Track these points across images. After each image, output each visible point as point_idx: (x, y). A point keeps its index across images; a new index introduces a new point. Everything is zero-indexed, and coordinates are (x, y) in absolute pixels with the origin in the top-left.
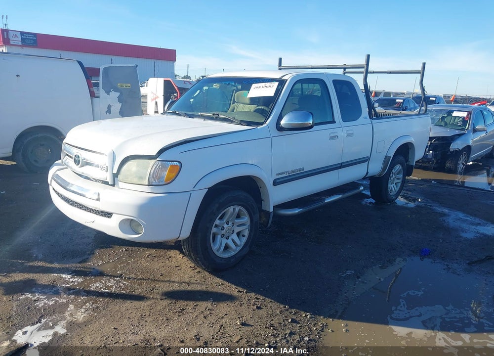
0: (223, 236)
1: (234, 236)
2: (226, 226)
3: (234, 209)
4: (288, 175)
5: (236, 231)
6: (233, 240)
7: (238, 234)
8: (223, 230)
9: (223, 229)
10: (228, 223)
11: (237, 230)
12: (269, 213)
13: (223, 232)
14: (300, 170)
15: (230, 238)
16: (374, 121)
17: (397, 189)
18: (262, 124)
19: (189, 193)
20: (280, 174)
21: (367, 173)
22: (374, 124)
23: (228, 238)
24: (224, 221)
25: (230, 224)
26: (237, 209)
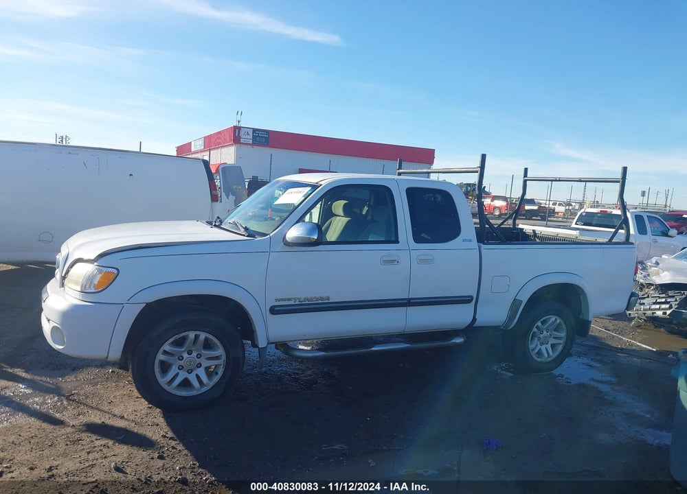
0: (181, 368)
1: (201, 372)
2: (185, 355)
3: (197, 337)
4: (297, 303)
5: (204, 365)
6: (198, 376)
8: (182, 360)
9: (181, 358)
10: (190, 353)
11: (205, 363)
13: (181, 363)
14: (322, 298)
15: (194, 373)
16: (483, 246)
17: (553, 355)
19: (121, 306)
20: (281, 300)
21: (474, 320)
22: (483, 251)
23: (190, 372)
24: (183, 349)
25: (194, 354)
26: (203, 336)
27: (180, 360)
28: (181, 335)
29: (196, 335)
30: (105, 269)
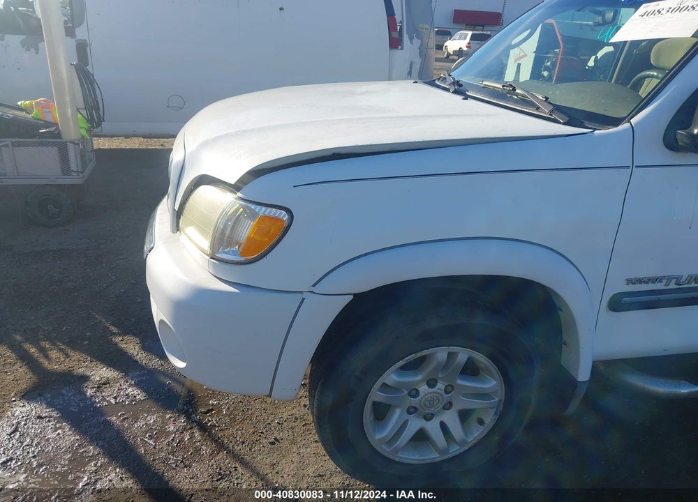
0: (412, 410)
1: (451, 418)
2: (424, 389)
3: (451, 356)
5: (458, 406)
6: (443, 426)
7: (464, 416)
8: (415, 396)
9: (414, 393)
10: (431, 383)
11: (462, 403)
12: (574, 383)
13: (414, 402)
15: (437, 420)
18: (616, 122)
19: (300, 297)
23: (429, 418)
24: (419, 378)
25: (440, 386)
26: (463, 355)
27: (411, 397)
28: (420, 354)
29: (449, 354)
30: (262, 211)
